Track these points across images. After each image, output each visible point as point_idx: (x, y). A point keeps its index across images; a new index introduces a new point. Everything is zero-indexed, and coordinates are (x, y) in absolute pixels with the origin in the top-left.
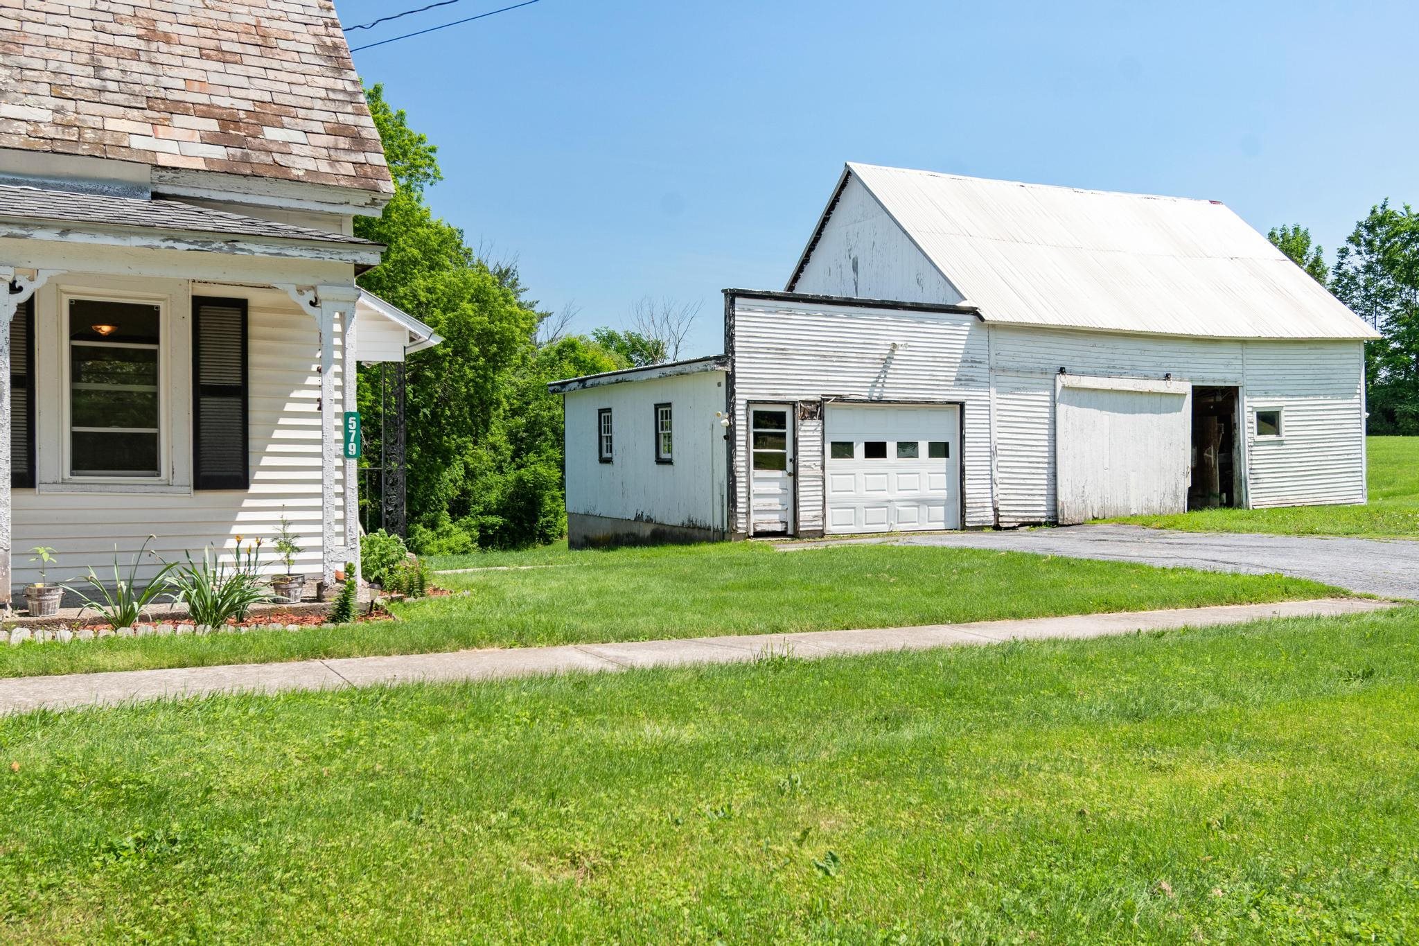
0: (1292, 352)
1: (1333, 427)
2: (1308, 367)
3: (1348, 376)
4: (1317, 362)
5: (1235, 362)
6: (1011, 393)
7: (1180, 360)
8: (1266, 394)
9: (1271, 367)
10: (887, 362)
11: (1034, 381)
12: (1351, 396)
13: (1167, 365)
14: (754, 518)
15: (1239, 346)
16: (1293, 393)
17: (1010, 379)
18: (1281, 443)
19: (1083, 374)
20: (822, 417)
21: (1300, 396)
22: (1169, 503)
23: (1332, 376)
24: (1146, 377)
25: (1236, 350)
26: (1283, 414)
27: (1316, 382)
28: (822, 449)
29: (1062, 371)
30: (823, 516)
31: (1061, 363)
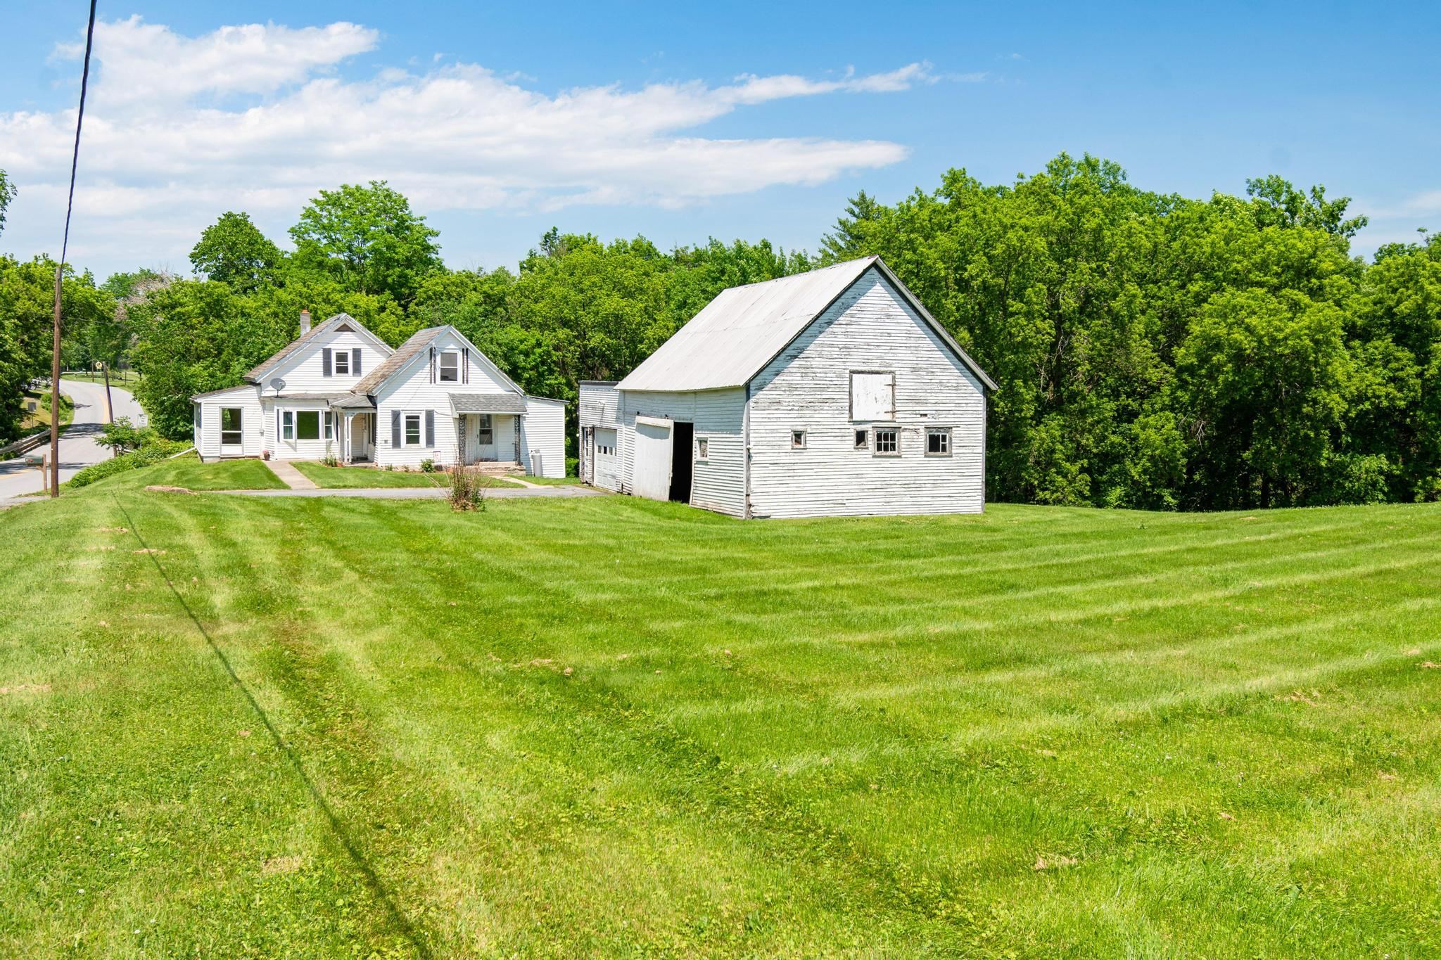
0: (714, 398)
1: (730, 455)
2: (720, 409)
3: (739, 415)
4: (724, 405)
5: (692, 406)
6: (627, 425)
7: (673, 406)
8: (702, 428)
9: (705, 409)
10: (603, 410)
11: (632, 419)
12: (739, 431)
13: (668, 409)
14: (585, 475)
15: (693, 395)
16: (713, 428)
17: (627, 418)
18: (707, 463)
19: (644, 415)
20: (594, 435)
21: (716, 430)
22: (663, 493)
23: (730, 416)
24: (660, 417)
25: (693, 398)
26: (708, 443)
27: (723, 420)
28: (593, 448)
29: (638, 413)
30: (593, 478)
31: (639, 409)
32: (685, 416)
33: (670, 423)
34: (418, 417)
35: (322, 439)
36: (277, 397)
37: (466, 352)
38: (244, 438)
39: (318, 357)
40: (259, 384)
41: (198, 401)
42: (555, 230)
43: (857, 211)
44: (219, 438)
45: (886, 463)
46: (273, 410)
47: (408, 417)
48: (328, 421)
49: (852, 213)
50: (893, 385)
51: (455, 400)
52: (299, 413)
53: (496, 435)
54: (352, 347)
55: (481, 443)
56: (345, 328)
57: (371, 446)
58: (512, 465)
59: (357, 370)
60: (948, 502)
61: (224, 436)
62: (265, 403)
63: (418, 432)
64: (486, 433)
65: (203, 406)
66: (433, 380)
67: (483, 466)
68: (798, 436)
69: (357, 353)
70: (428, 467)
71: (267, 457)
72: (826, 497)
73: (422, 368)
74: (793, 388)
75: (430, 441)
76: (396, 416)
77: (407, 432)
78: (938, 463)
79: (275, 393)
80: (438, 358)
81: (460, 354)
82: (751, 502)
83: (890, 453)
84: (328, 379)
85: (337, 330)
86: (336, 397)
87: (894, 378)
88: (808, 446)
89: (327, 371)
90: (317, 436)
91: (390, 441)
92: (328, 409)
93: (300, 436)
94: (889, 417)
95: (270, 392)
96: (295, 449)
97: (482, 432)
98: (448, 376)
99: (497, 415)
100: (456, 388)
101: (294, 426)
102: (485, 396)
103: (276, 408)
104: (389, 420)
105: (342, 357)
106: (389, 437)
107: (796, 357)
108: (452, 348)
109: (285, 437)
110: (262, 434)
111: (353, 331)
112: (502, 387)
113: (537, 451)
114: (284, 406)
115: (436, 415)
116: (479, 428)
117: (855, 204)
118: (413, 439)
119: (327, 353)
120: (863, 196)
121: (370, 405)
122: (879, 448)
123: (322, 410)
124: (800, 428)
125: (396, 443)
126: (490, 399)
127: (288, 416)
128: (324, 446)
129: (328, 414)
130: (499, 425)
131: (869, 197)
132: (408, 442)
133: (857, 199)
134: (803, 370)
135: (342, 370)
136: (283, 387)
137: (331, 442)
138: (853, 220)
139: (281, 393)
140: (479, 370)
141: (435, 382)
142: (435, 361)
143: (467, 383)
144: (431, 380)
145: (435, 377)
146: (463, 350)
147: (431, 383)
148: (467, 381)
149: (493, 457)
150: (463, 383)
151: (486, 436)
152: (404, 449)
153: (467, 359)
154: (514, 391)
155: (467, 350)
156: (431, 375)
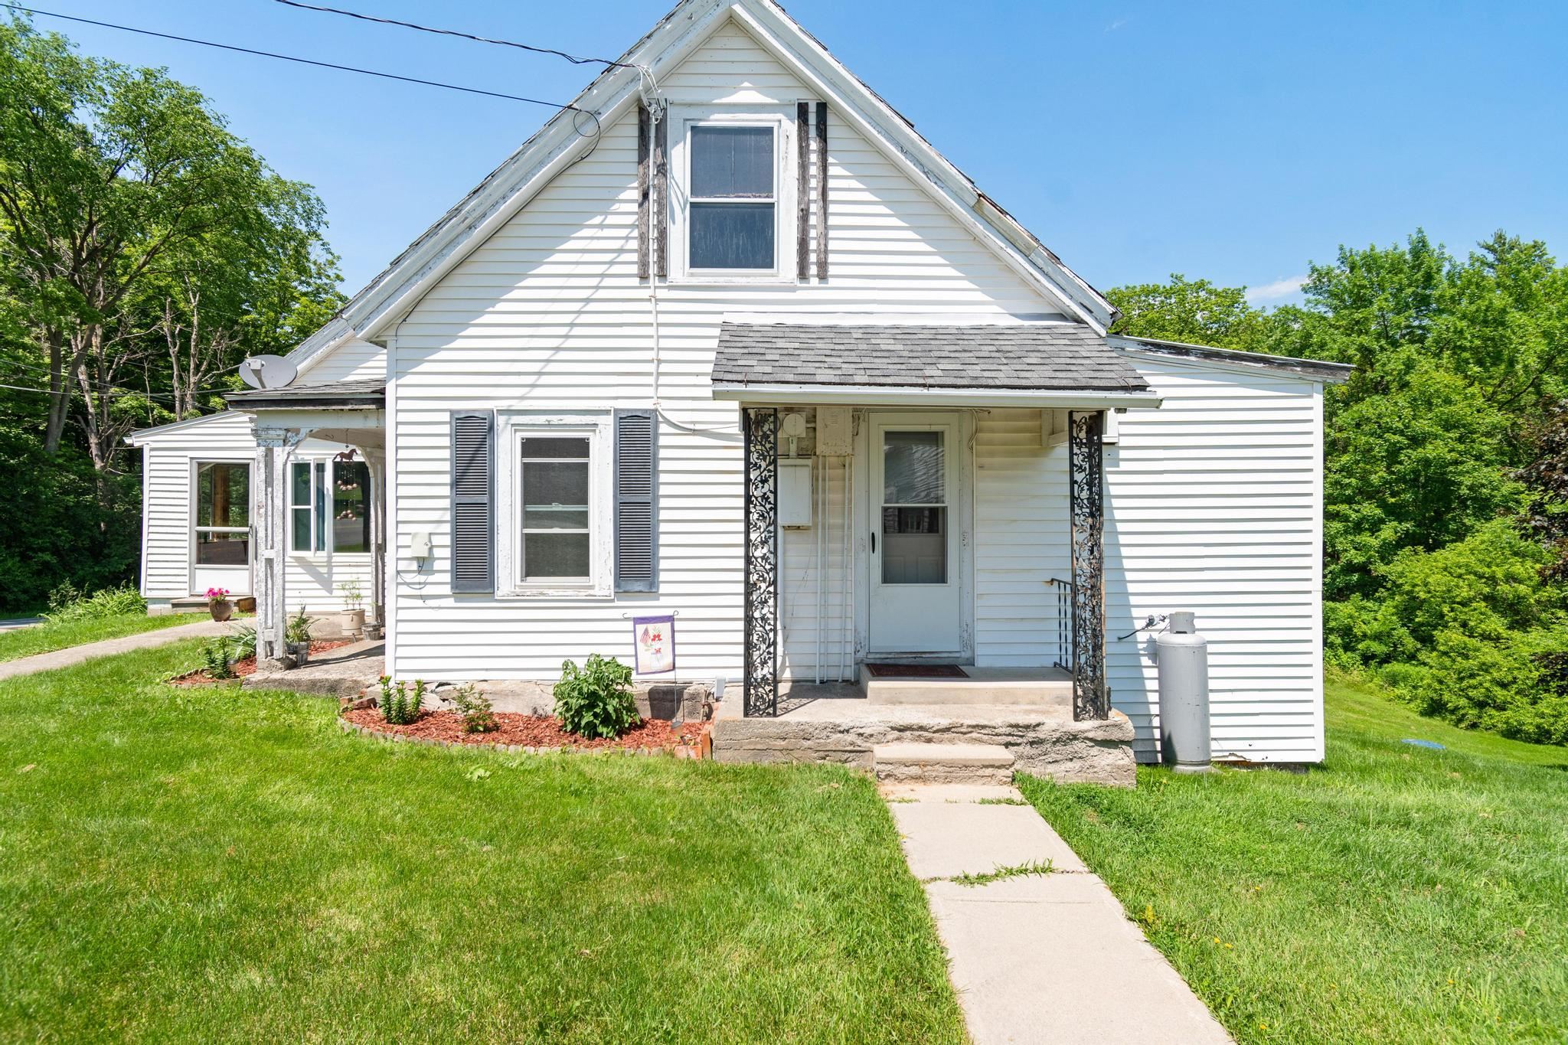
34: (581, 447)
37: (816, 117)
44: (188, 547)
47: (531, 447)
53: (966, 537)
55: (889, 576)
61: (201, 539)
63: (582, 519)
66: (651, 265)
73: (605, 203)
76: (474, 438)
77: (528, 518)
80: (680, 157)
81: (787, 130)
91: (443, 563)
93: (343, 543)
96: (327, 583)
97: (899, 521)
100: (767, 298)
104: (441, 460)
106: (442, 542)
108: (747, 102)
112: (999, 300)
113: (1182, 624)
115: (666, 437)
116: (878, 502)
118: (554, 555)
125: (473, 573)
130: (985, 485)
132: (529, 569)
140: (881, 215)
141: (662, 275)
142: (662, 169)
143: (823, 276)
144: (644, 264)
145: (662, 251)
146: (802, 110)
147: (644, 277)
148: (823, 265)
149: (943, 645)
150: (803, 274)
151: (914, 543)
152: (516, 600)
153: (824, 153)
154: (1062, 317)
155: (823, 108)
156: (643, 238)
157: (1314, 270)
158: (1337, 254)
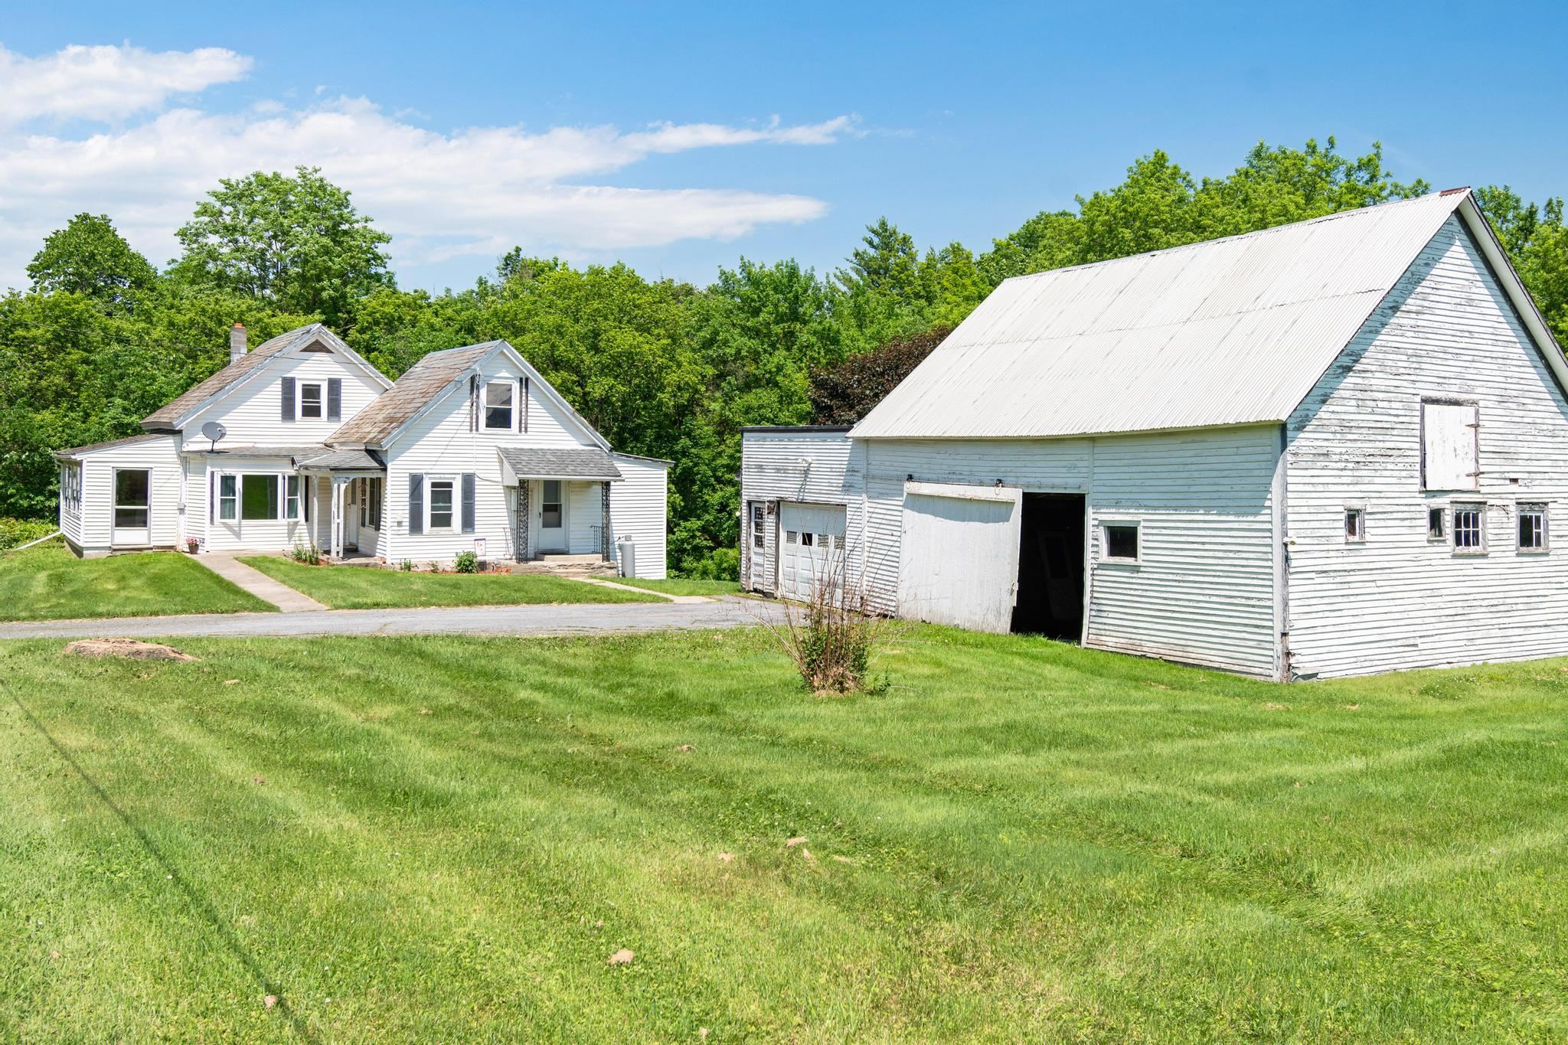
0: (1158, 448)
1: (1221, 554)
2: (1181, 468)
3: (1250, 480)
4: (1194, 460)
5: (1080, 464)
6: (878, 498)
7: (1018, 464)
8: (1118, 504)
9: (1126, 469)
10: (806, 472)
11: (892, 487)
12: (1254, 510)
13: (1003, 469)
14: (753, 579)
15: (1086, 444)
16: (1156, 503)
17: (878, 486)
18: (1136, 569)
19: (928, 481)
20: (778, 515)
21: (1167, 507)
22: (991, 618)
23: (1221, 481)
24: (981, 484)
25: (1084, 449)
26: (1140, 531)
27: (1193, 489)
28: (777, 536)
29: (910, 478)
30: (776, 583)
31: (910, 471)
32: (1057, 481)
33: (1014, 495)
34: (450, 485)
35: (282, 521)
36: (212, 451)
37: (525, 382)
38: (152, 517)
39: (276, 390)
40: (180, 432)
41: (78, 457)
42: (518, 250)
43: (876, 241)
44: (110, 517)
45: (1468, 566)
46: (204, 473)
47: (434, 485)
48: (293, 491)
49: (871, 243)
50: (1476, 426)
51: (508, 456)
52: (245, 478)
53: (567, 513)
54: (326, 377)
55: (545, 525)
56: (317, 347)
57: (369, 530)
58: (597, 559)
59: (335, 411)
60: (1543, 635)
61: (119, 513)
62: (188, 461)
63: (450, 508)
64: (553, 512)
65: (85, 464)
66: (474, 426)
67: (550, 561)
68: (1352, 519)
69: (335, 385)
70: (467, 565)
71: (194, 548)
72: (1393, 633)
73: (459, 407)
74: (1345, 427)
75: (468, 523)
76: (416, 482)
77: (433, 508)
78: (1532, 566)
79: (208, 447)
80: (483, 392)
81: (516, 386)
82: (1291, 646)
83: (1472, 549)
84: (289, 425)
85: (305, 350)
86: (306, 452)
87: (1477, 413)
88: (1368, 537)
89: (288, 413)
90: (274, 516)
91: (407, 523)
92: (292, 472)
93: (248, 514)
94: (1469, 484)
95: (198, 442)
96: (238, 535)
97: (547, 508)
98: (499, 418)
99: (569, 482)
100: (507, 438)
101: (238, 498)
102: (554, 452)
103: (209, 470)
104: (406, 489)
105: (311, 392)
106: (405, 516)
107: (1349, 369)
108: (504, 376)
109: (223, 516)
110: (182, 511)
111: (329, 351)
112: (577, 439)
113: (628, 538)
114: (221, 466)
115: (477, 482)
116: (542, 502)
117: (874, 232)
118: (441, 520)
119: (288, 385)
120: (883, 224)
121: (375, 464)
122: (1458, 543)
123: (282, 472)
124: (1356, 504)
125: (416, 526)
126: (562, 457)
127: (228, 482)
128: (285, 530)
129: (293, 480)
130: (574, 497)
131: (890, 226)
132: (433, 525)
133: (876, 226)
134: (1359, 395)
135: (312, 411)
136: (223, 435)
137: (296, 524)
138: (872, 252)
139: (218, 446)
140: (543, 412)
141: (477, 430)
142: (478, 397)
143: (526, 431)
144: (471, 426)
145: (477, 422)
146: (521, 379)
147: (471, 430)
148: (526, 428)
149: (561, 547)
150: (520, 431)
151: (552, 515)
152: (429, 535)
153: (527, 393)
154: (596, 445)
155: (527, 379)
156: (471, 418)
157: (723, 273)
158: (739, 263)
